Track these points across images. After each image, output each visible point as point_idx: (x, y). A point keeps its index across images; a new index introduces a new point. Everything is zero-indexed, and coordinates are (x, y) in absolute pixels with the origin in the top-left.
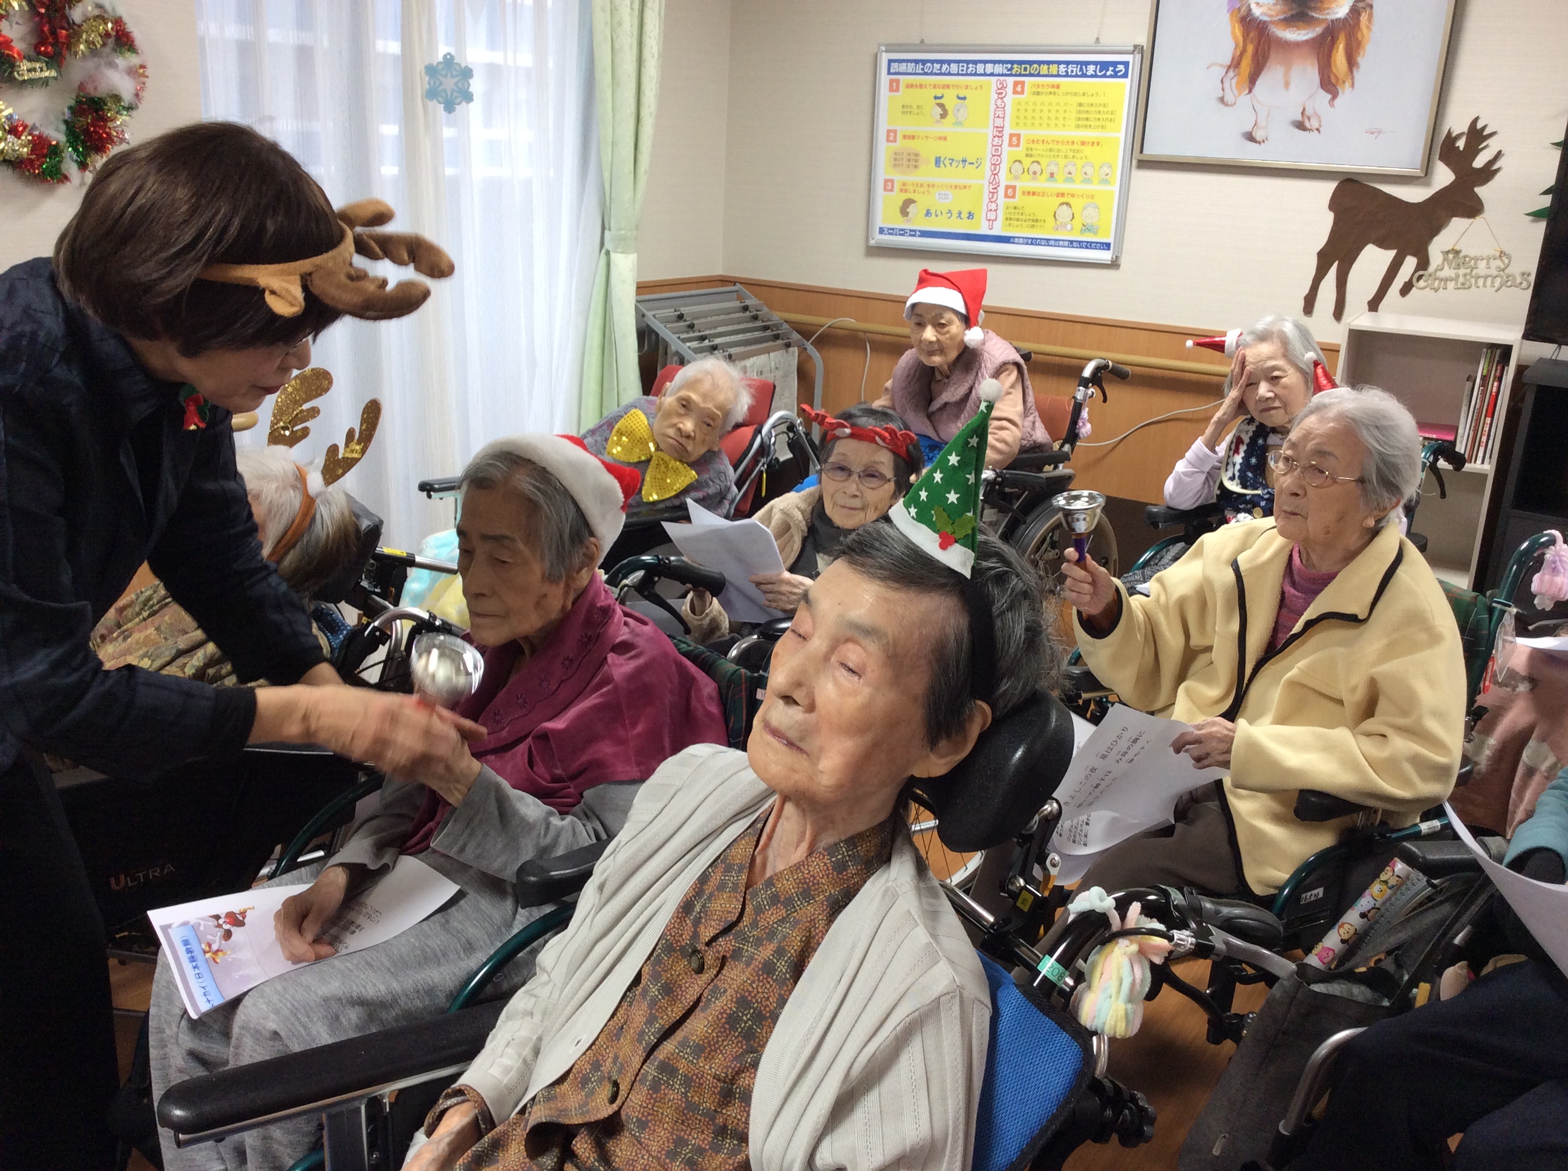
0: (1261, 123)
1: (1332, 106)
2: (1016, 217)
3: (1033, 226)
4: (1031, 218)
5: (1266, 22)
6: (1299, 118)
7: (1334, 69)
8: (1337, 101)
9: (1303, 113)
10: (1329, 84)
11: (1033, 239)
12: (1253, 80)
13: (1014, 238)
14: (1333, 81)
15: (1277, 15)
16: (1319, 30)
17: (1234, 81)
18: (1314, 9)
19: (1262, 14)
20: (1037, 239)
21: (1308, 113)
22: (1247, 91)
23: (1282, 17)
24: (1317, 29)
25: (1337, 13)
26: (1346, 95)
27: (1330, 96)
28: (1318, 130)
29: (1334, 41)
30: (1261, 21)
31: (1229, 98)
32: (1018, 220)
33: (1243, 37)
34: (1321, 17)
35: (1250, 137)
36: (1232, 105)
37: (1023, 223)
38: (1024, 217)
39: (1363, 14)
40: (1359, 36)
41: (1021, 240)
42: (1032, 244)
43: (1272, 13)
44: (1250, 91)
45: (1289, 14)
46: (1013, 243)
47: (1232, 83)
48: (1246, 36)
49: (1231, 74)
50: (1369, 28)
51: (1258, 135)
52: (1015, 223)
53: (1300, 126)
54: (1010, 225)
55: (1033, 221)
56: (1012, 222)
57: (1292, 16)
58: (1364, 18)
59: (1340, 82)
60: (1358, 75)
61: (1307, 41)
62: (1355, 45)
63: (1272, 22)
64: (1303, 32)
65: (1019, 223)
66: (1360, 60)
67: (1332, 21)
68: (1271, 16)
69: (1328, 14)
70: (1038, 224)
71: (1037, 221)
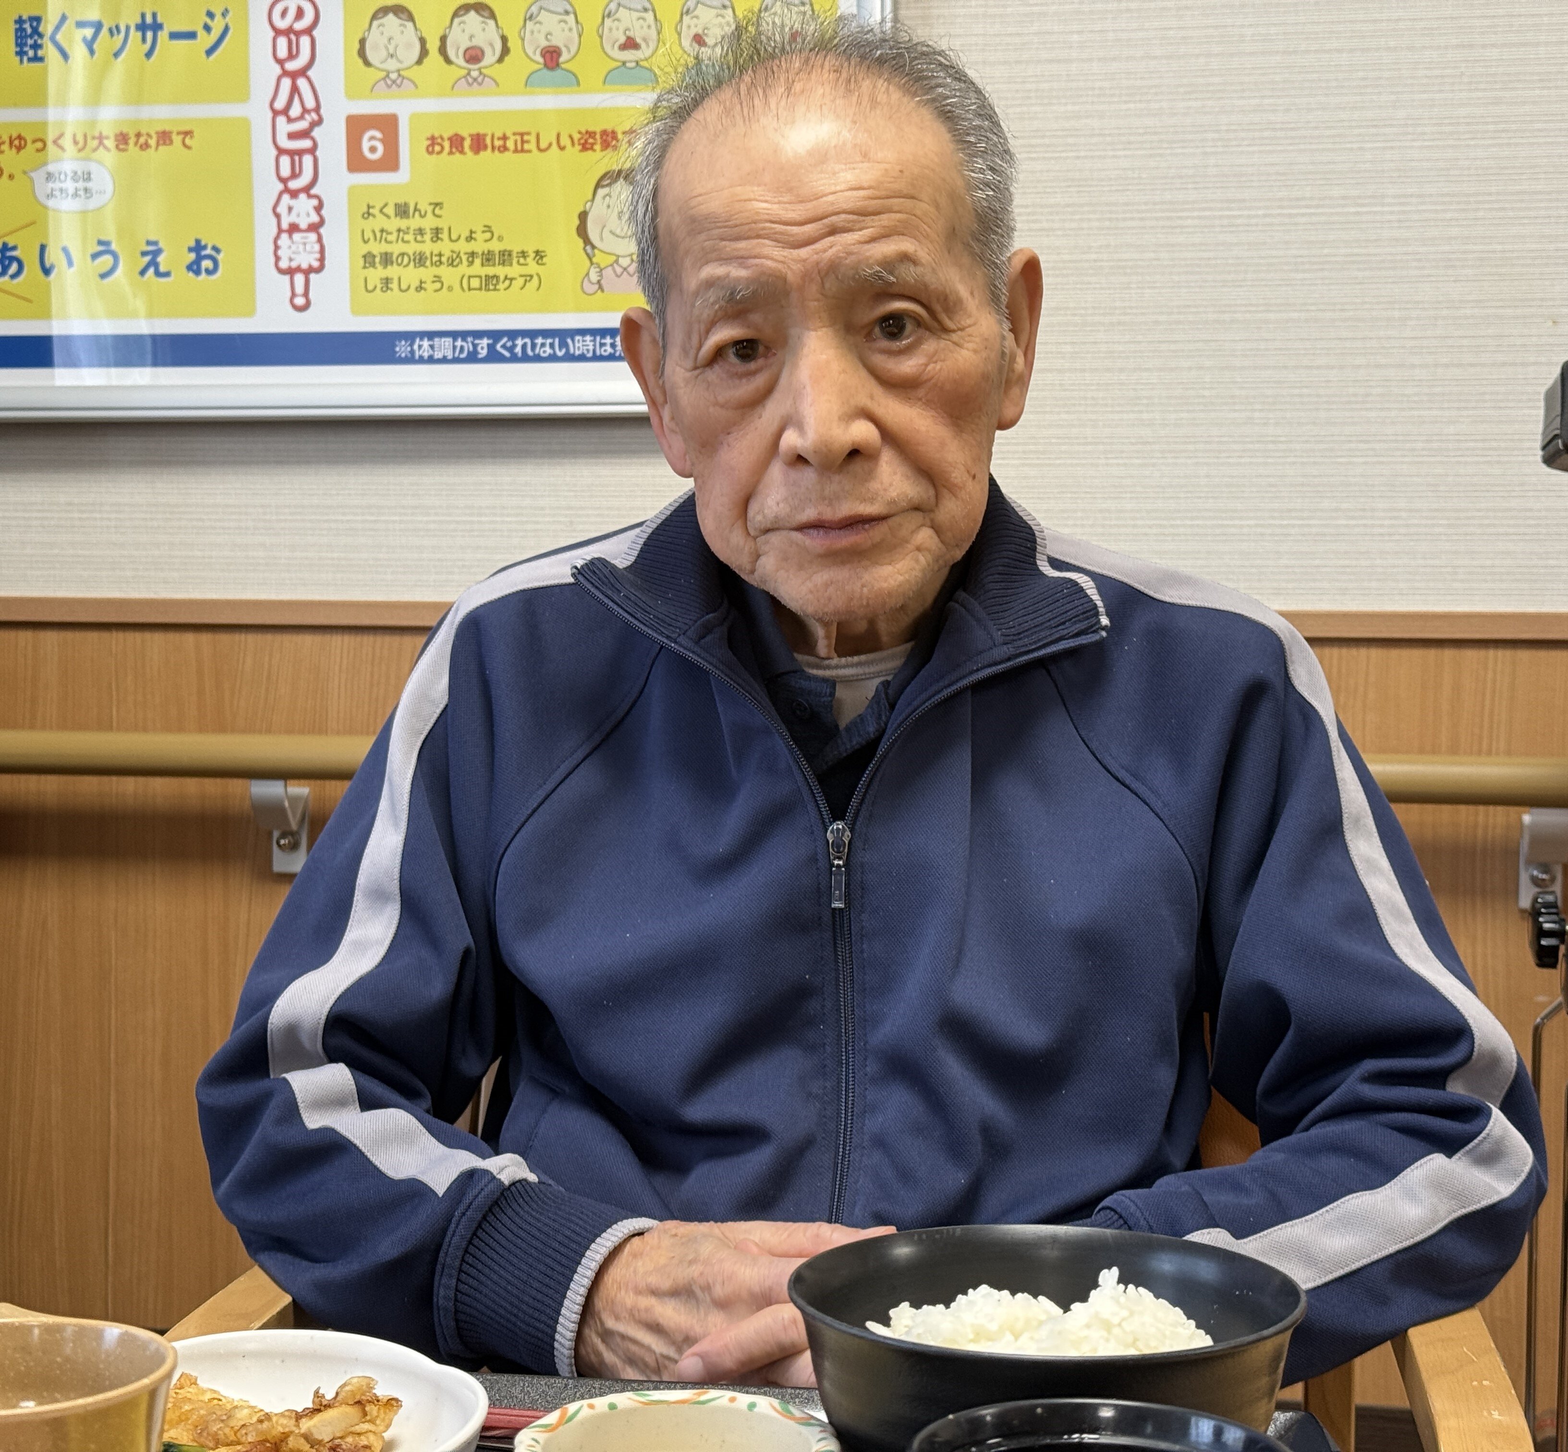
2: (412, 248)
3: (490, 282)
4: (479, 246)
11: (495, 335)
13: (410, 336)
20: (512, 334)
32: (420, 260)
37: (444, 271)
38: (445, 247)
41: (444, 347)
42: (493, 357)
46: (411, 360)
52: (411, 275)
54: (386, 282)
55: (488, 258)
56: (392, 271)
65: (427, 273)
70: (514, 270)
71: (505, 257)
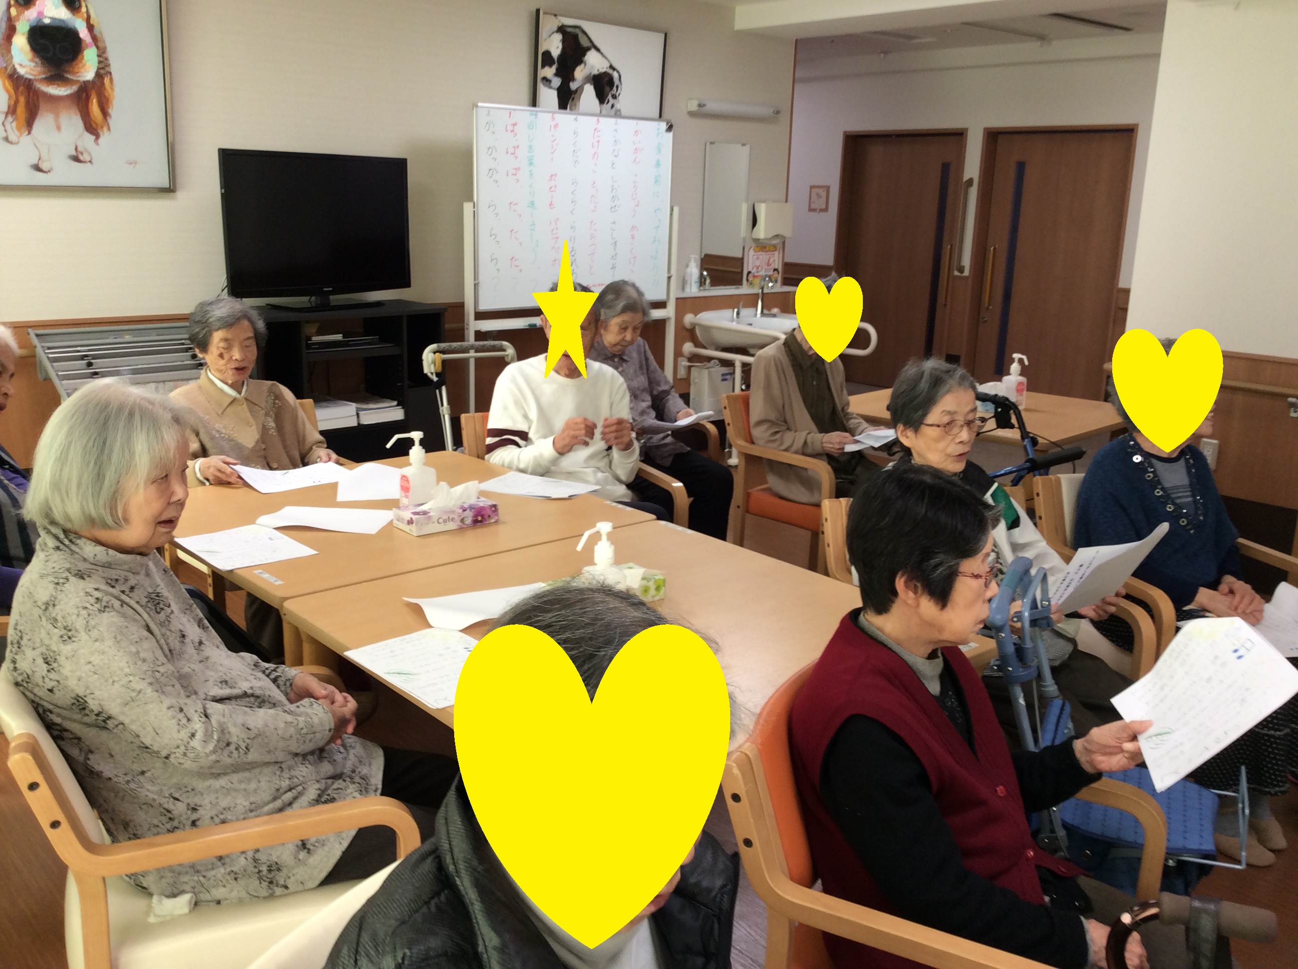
0: (44, 156)
1: (97, 144)
5: (30, 80)
7: (92, 117)
9: (76, 149)
10: (92, 128)
12: (29, 124)
14: (94, 126)
15: (39, 75)
16: (74, 88)
17: (14, 124)
19: (26, 73)
21: (80, 149)
22: (27, 133)
23: (44, 76)
25: (85, 76)
26: (105, 137)
27: (93, 137)
30: (26, 79)
31: (13, 137)
33: (14, 89)
35: (37, 168)
36: (17, 143)
43: (34, 73)
44: (29, 133)
45: (49, 74)
47: (12, 126)
48: (16, 88)
49: (10, 119)
51: (44, 166)
57: (51, 76)
58: (107, 81)
59: (99, 127)
60: (111, 122)
63: (37, 80)
66: (110, 111)
68: (33, 75)
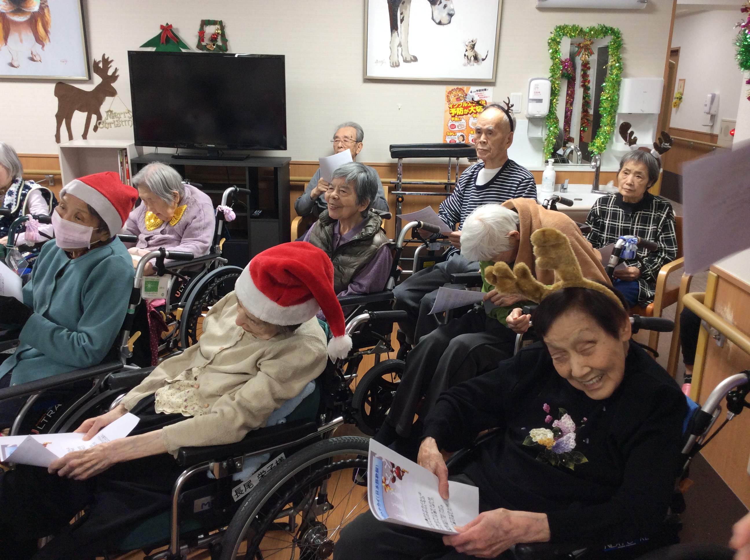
0: (15, 58)
6: (31, 56)
7: (39, 34)
8: (45, 48)
12: (6, 39)
14: (41, 39)
15: (8, 10)
18: (24, 7)
24: (28, 16)
25: (34, 9)
28: (40, 61)
29: (36, 22)
30: (2, 12)
34: (28, 11)
39: (45, 10)
40: (46, 19)
50: (50, 16)
53: (32, 59)
61: (25, 22)
62: (45, 23)
64: (22, 17)
67: (33, 12)
69: (30, 9)
